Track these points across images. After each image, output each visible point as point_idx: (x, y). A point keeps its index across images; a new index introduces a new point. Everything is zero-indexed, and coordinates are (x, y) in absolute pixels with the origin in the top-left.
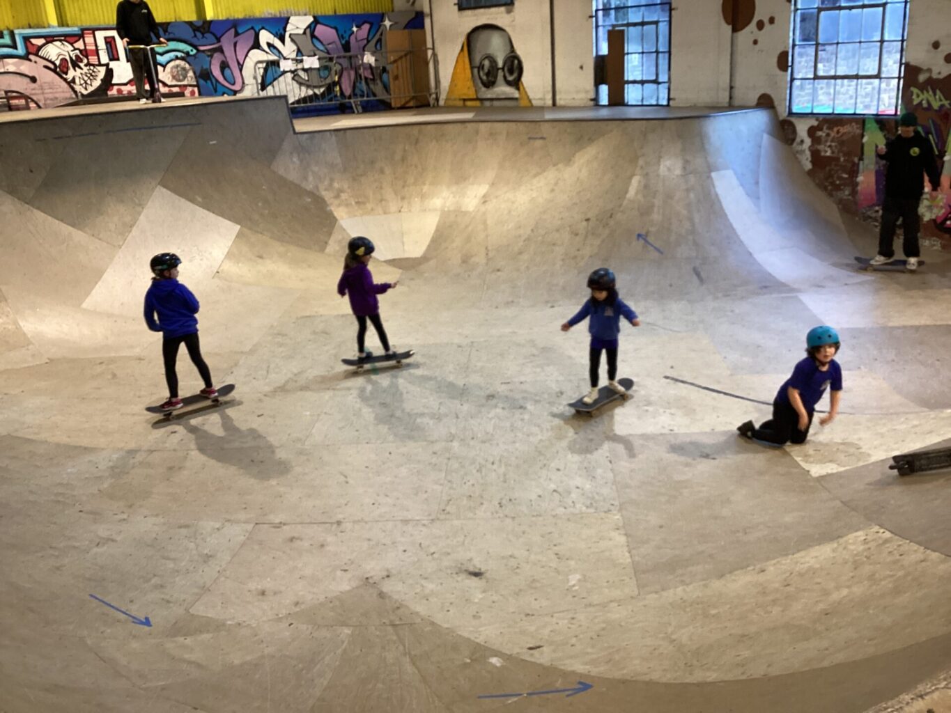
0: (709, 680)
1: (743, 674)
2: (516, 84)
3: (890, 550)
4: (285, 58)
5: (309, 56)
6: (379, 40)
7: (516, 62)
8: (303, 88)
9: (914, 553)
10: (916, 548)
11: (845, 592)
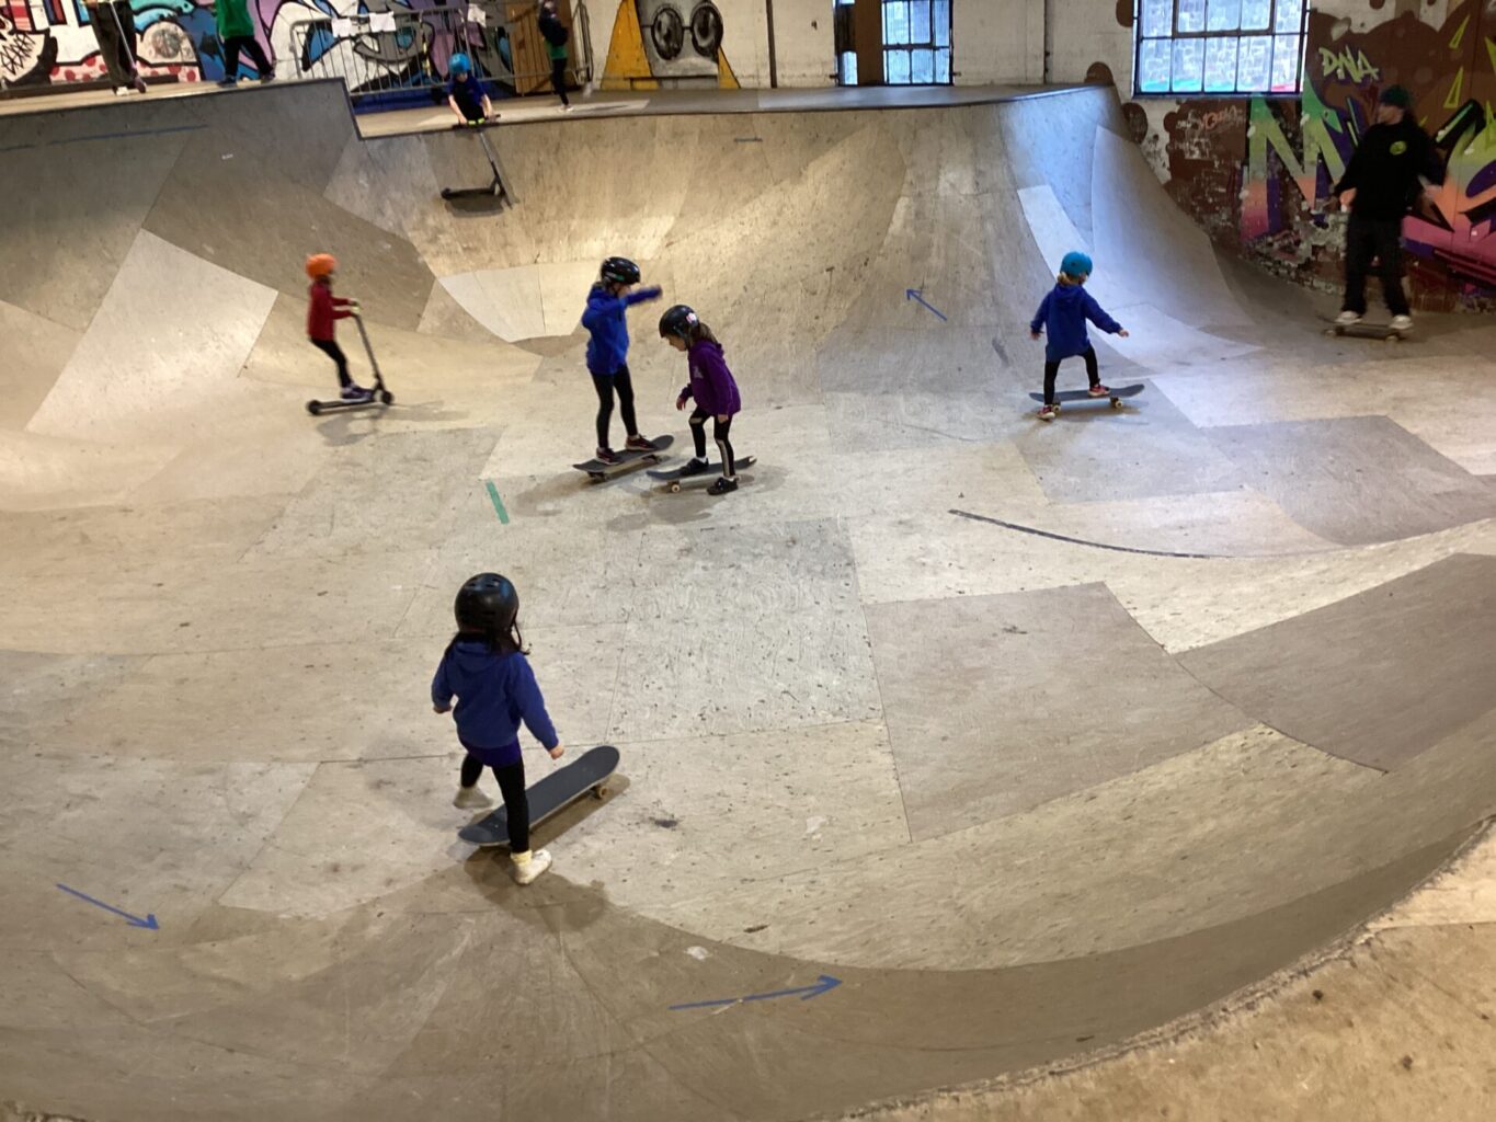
0: (1011, 963)
1: (1061, 951)
2: (713, 52)
3: (1279, 758)
4: (339, 17)
5: (378, 12)
7: (712, 16)
8: (372, 65)
9: (1314, 761)
10: (1315, 755)
11: (1211, 824)
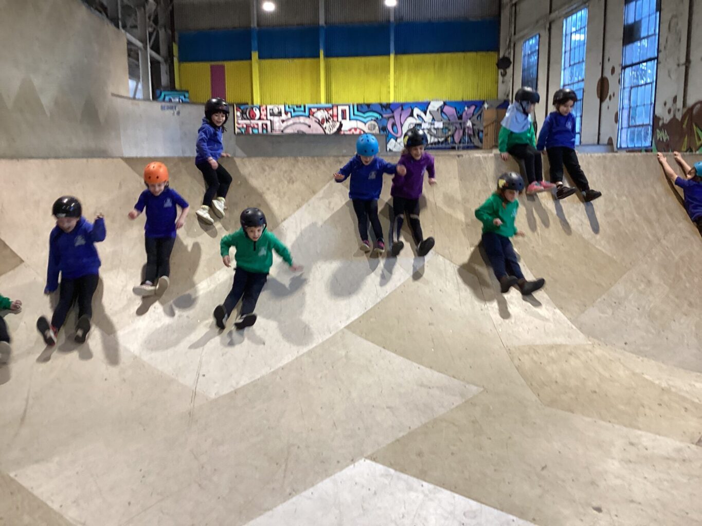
4: (425, 123)
6: (480, 115)
8: (433, 138)
